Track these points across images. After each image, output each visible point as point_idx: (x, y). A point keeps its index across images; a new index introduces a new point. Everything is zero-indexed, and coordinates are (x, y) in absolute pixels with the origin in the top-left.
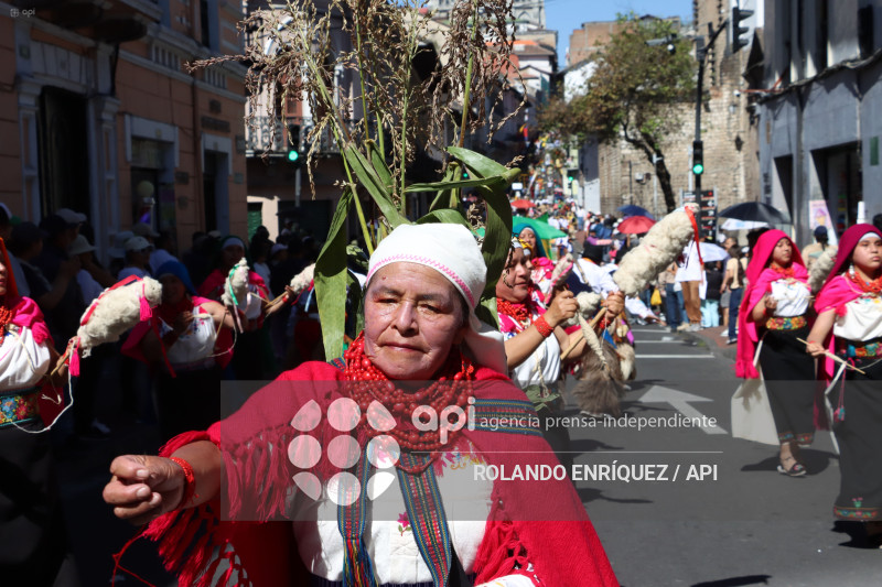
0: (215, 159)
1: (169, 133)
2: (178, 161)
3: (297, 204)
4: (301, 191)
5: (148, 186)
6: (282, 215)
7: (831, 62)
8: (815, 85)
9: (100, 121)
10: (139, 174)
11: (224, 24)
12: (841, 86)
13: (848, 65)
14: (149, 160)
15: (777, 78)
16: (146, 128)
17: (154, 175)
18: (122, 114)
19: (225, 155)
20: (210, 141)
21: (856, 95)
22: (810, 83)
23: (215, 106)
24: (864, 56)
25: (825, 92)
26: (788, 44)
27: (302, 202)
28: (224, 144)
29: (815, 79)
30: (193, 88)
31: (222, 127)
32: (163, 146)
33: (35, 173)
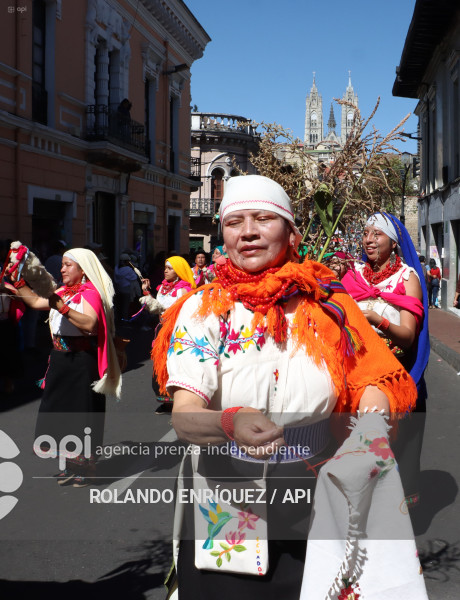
0: (174, 220)
1: (152, 209)
2: (155, 220)
5: (140, 232)
9: (120, 205)
10: (137, 226)
11: (181, 161)
14: (143, 220)
16: (141, 207)
17: (145, 227)
18: (130, 202)
19: (179, 218)
20: (171, 212)
23: (175, 197)
28: (179, 213)
30: (165, 189)
31: (178, 206)
32: (149, 215)
33: (91, 227)
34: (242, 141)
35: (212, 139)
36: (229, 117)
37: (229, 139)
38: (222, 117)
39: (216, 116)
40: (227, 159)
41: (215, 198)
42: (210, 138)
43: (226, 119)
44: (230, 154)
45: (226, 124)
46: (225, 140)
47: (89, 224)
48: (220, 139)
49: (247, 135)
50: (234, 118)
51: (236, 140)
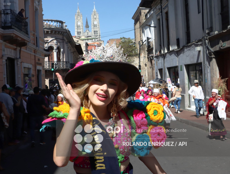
0: (39, 71)
1: (30, 66)
2: (32, 72)
3: (54, 80)
4: (54, 77)
6: (50, 83)
7: (171, 49)
8: (167, 54)
12: (173, 54)
13: (175, 50)
14: (26, 72)
15: (158, 52)
16: (26, 65)
19: (41, 70)
20: (38, 68)
21: (177, 56)
22: (166, 54)
23: (39, 60)
24: (178, 49)
25: (169, 55)
26: (161, 45)
27: (55, 80)
28: (41, 68)
29: (167, 53)
30: (35, 56)
31: (40, 64)
34: (62, 32)
35: (48, 32)
36: (55, 21)
37: (55, 32)
38: (52, 21)
39: (49, 21)
40: (55, 41)
41: (50, 60)
42: (46, 31)
43: (53, 22)
44: (56, 39)
45: (54, 25)
46: (54, 32)
47: (5, 75)
48: (52, 32)
49: (64, 29)
50: (57, 21)
51: (59, 32)
